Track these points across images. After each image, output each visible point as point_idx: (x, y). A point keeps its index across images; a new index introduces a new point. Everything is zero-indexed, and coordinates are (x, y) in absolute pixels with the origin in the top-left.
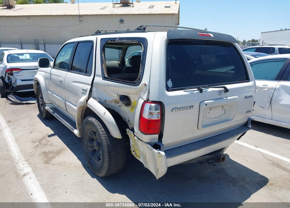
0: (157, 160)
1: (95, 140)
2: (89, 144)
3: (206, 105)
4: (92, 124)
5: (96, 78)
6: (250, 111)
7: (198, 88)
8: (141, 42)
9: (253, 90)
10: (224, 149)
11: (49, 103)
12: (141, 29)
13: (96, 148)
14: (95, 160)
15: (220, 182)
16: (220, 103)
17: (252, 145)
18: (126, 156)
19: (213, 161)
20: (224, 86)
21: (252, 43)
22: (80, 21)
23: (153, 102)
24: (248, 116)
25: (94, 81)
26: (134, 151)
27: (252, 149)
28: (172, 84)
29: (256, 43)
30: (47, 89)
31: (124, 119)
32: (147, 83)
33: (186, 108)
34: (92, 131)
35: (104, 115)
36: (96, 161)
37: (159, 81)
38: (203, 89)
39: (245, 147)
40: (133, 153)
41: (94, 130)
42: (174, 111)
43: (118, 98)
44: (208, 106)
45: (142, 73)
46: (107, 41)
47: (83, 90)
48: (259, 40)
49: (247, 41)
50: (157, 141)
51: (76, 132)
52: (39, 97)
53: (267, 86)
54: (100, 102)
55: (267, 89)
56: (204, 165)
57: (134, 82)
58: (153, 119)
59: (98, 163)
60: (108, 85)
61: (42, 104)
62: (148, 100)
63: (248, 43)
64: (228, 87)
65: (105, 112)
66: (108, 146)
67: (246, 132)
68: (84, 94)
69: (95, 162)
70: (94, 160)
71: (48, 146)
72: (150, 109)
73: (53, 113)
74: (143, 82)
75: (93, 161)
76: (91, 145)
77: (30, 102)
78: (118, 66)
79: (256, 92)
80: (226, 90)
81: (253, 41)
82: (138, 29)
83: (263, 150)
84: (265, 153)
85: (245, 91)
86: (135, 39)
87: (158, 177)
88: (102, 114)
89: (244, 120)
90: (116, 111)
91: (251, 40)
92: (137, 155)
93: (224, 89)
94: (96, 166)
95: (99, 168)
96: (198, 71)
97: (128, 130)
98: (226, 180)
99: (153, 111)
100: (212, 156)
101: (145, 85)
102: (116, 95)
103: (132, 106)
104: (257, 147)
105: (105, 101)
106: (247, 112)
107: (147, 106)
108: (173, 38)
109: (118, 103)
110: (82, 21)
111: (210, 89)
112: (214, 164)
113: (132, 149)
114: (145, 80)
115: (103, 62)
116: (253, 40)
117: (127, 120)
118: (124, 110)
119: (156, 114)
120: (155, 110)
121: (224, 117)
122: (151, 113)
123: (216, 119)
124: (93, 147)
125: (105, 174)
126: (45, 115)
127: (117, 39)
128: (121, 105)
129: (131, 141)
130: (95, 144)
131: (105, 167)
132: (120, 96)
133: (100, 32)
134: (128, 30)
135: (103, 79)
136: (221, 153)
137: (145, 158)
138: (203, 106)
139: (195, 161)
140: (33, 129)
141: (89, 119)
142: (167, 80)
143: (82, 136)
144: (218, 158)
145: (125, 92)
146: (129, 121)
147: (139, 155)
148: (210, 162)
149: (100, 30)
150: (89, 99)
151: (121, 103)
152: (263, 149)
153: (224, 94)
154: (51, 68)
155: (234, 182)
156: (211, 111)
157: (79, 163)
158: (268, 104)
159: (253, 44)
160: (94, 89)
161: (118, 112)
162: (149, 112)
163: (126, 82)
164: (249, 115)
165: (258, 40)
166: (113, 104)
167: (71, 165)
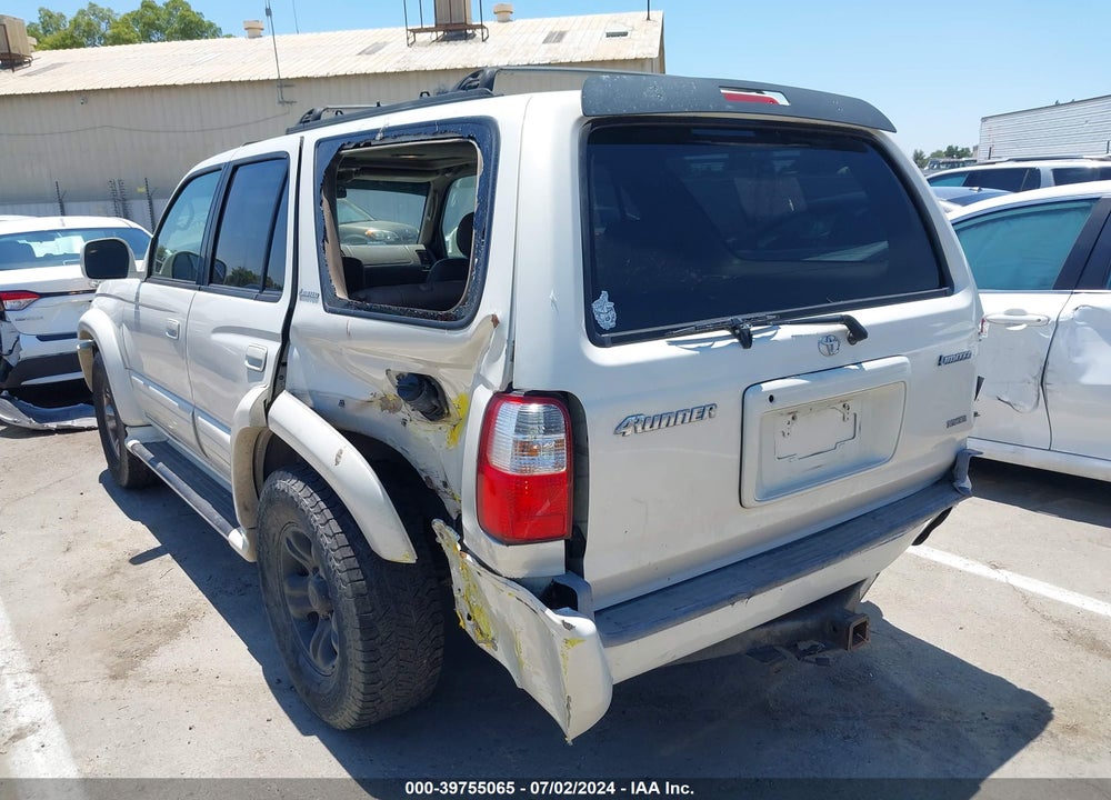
0: (560, 657)
1: (311, 574)
2: (287, 590)
3: (771, 399)
4: (292, 503)
5: (301, 307)
6: (963, 419)
7: (733, 328)
8: (473, 138)
9: (971, 327)
10: (863, 589)
11: (140, 422)
12: (476, 83)
13: (316, 606)
14: (315, 656)
15: (853, 727)
16: (832, 387)
17: (975, 557)
18: (442, 639)
19: (817, 643)
20: (844, 314)
21: (948, 160)
22: (282, 102)
23: (532, 396)
24: (954, 440)
25: (295, 319)
26: (469, 618)
27: (977, 577)
28: (613, 313)
29: (964, 159)
30: (130, 367)
31: (423, 476)
32: (502, 314)
33: (680, 416)
34: (297, 535)
35: (337, 463)
36: (319, 661)
37: (553, 301)
38: (753, 329)
39: (951, 569)
40: (467, 626)
41: (299, 530)
42: (629, 431)
43: (391, 390)
44: (777, 405)
45: (481, 268)
46: (340, 149)
47: (254, 361)
48: (976, 148)
49: (927, 155)
50: (561, 569)
51: (237, 539)
52: (105, 399)
53: (1023, 313)
54: (318, 410)
55: (1024, 326)
56: (778, 665)
57: (451, 311)
58: (536, 474)
59: (329, 669)
60: (349, 334)
61: (115, 431)
62: (510, 388)
63: (934, 163)
64: (865, 317)
65: (341, 452)
66: (358, 596)
67: (950, 509)
68: (255, 377)
69: (316, 668)
70: (312, 658)
71: (132, 604)
72: (521, 427)
73: (154, 461)
74: (485, 310)
75: (308, 660)
76: (297, 593)
77: (76, 423)
78: (415, 260)
79: (983, 336)
80: (857, 333)
81: (951, 152)
82: (464, 88)
83: (1025, 578)
84: (1034, 590)
85: (938, 334)
86: (447, 127)
87: (572, 731)
88: (329, 459)
89: (942, 460)
90: (389, 443)
91: (944, 150)
92: (481, 633)
93: (845, 327)
94: (319, 684)
95: (329, 693)
96: (736, 262)
97: (437, 524)
98: (877, 716)
99: (537, 436)
100: (810, 623)
101: (495, 321)
102: (382, 376)
103: (453, 419)
104: (997, 567)
105: (342, 403)
106: (951, 423)
107: (509, 413)
108: (610, 111)
109: (395, 409)
110: (291, 103)
111: (786, 332)
112: (821, 656)
113: (461, 608)
114: (493, 301)
115: (325, 236)
116: (950, 148)
117: (438, 483)
118: (420, 438)
119: (550, 450)
120: (546, 432)
121: (851, 451)
122: (525, 448)
123: (818, 460)
124: (306, 600)
125: (356, 716)
126: (127, 471)
127: (379, 136)
128: (408, 418)
129: (454, 572)
130: (311, 589)
131: (352, 688)
132: (401, 378)
133: (318, 117)
134: (425, 95)
135: (328, 307)
136: (849, 606)
137: (512, 644)
138: (757, 407)
139: (738, 649)
140: (75, 534)
141: (278, 485)
142: (591, 295)
143: (259, 558)
144: (835, 629)
145: (418, 361)
146: (445, 484)
147: (492, 634)
148: (803, 646)
149: (318, 110)
150: (274, 397)
151: (406, 410)
152: (1023, 574)
153: (846, 352)
154: (137, 281)
155: (913, 727)
156: (795, 427)
157: (253, 670)
158: (1033, 388)
159: (953, 162)
160: (294, 353)
161: (399, 450)
162: (516, 442)
163: (417, 316)
164: (959, 435)
165: (971, 150)
166: (375, 414)
167: (220, 682)
